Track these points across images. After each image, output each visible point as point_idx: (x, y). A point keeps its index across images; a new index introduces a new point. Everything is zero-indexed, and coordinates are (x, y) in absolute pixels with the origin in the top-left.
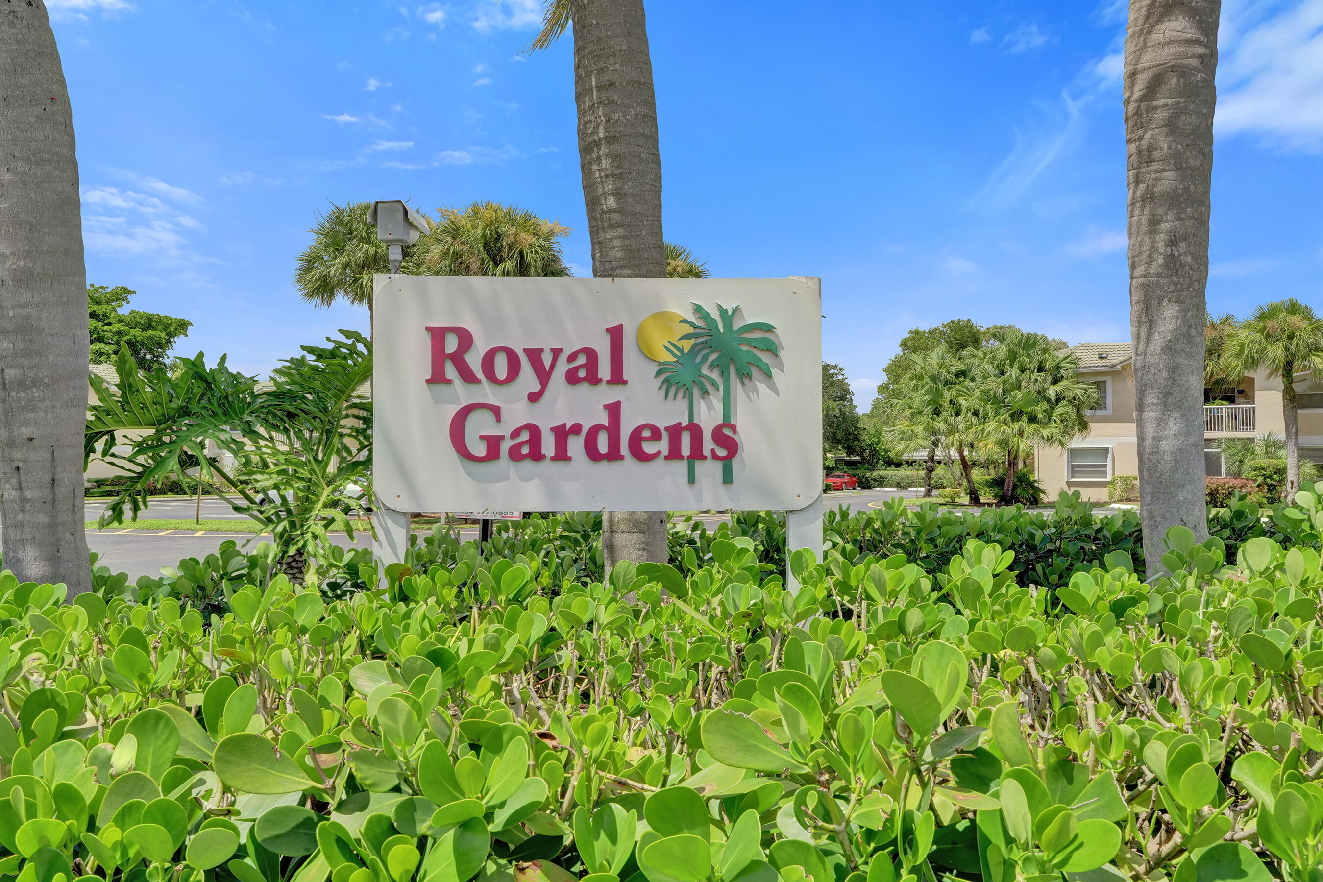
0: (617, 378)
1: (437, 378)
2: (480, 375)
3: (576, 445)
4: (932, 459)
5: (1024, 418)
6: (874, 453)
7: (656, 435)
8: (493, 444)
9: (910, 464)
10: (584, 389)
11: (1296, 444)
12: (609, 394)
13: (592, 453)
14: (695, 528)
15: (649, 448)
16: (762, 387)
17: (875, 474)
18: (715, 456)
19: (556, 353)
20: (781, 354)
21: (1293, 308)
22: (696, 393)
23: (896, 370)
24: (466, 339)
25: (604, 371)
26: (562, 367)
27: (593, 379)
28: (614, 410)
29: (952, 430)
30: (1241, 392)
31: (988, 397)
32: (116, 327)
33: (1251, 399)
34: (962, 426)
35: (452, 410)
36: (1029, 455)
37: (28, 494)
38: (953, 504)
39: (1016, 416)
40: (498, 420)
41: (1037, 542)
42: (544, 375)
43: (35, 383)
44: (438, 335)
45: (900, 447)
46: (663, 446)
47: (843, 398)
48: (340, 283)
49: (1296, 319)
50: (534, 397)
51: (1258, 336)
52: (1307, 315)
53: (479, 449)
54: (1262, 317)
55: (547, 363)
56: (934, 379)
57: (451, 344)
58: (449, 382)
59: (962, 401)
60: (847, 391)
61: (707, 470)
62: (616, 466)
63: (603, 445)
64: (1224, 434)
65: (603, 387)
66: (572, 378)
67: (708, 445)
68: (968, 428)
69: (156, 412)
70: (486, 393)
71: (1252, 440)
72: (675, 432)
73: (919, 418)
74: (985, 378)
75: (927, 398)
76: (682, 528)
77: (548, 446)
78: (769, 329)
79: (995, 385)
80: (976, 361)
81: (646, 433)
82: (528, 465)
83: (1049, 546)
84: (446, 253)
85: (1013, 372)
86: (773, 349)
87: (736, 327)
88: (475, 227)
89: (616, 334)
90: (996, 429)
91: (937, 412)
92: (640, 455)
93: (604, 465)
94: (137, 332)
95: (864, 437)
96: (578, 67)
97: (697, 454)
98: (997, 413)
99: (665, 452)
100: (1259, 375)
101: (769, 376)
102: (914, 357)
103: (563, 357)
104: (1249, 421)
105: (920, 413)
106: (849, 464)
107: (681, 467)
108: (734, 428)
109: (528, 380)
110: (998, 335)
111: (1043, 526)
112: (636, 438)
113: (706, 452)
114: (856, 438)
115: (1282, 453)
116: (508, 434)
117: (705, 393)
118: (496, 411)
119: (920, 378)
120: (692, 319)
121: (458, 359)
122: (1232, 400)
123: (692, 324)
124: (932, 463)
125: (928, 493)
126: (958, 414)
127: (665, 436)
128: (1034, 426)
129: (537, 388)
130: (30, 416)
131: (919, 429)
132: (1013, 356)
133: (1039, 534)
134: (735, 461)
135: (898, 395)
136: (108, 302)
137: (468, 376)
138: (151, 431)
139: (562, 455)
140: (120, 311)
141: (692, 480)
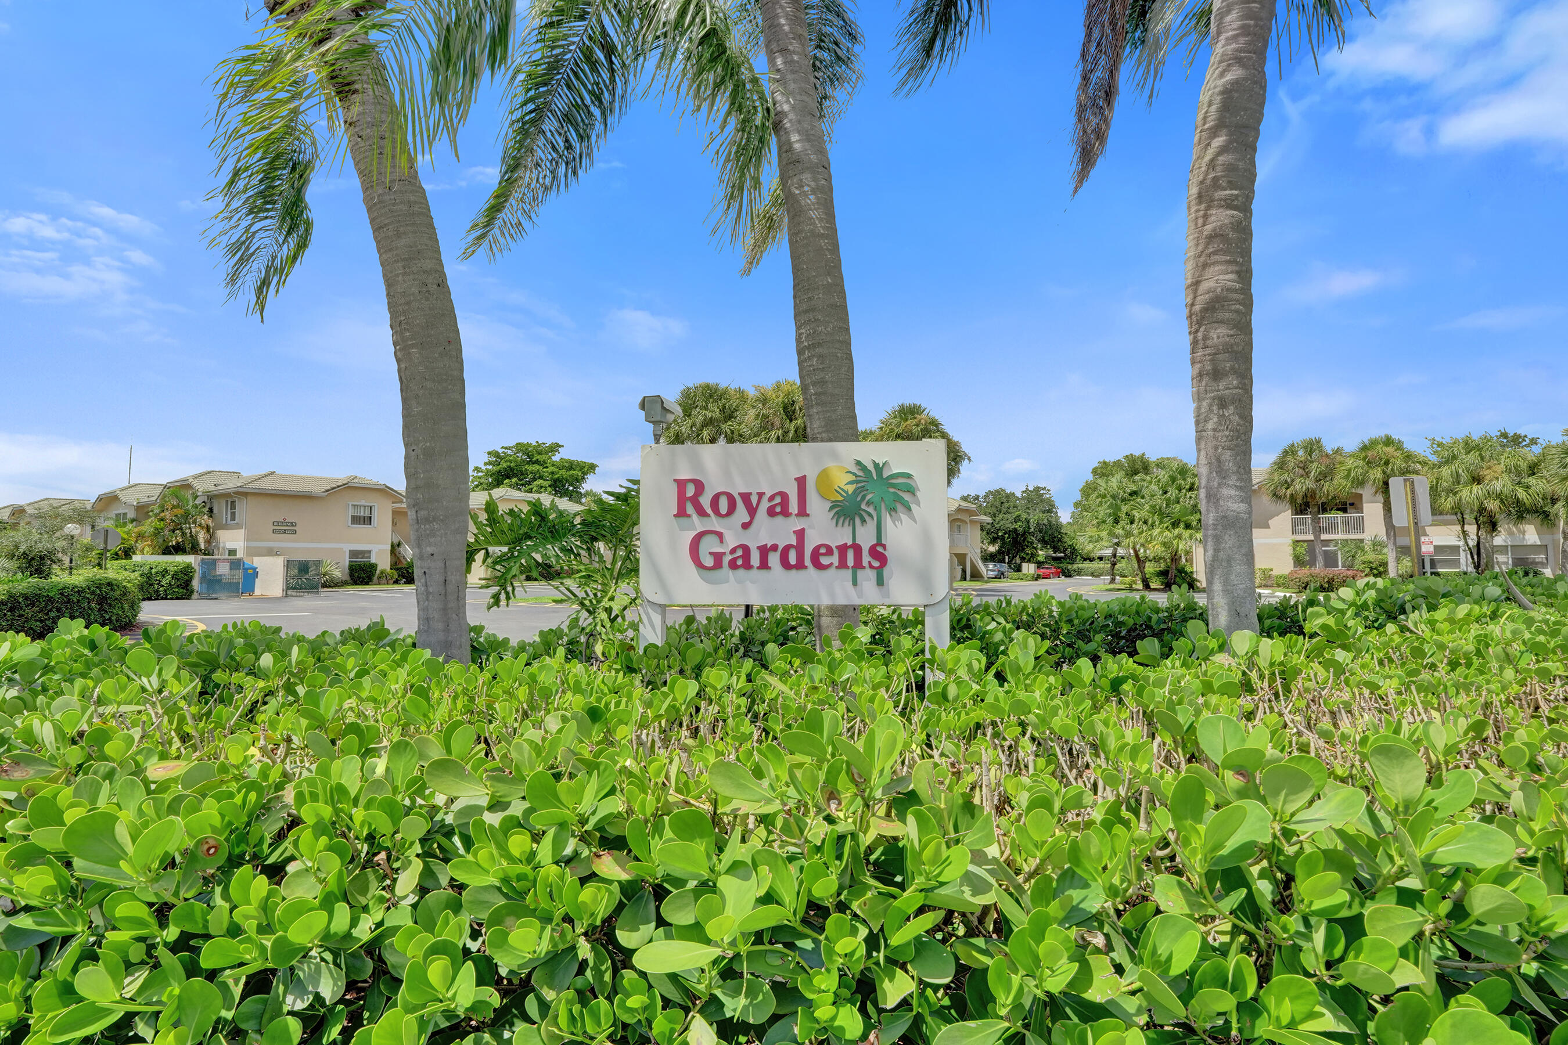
0: (803, 513)
1: (681, 513)
2: (709, 511)
3: (774, 559)
4: (1114, 556)
5: (1182, 525)
6: (1074, 551)
7: (829, 551)
8: (718, 557)
9: (1101, 558)
10: (780, 519)
11: (1395, 543)
12: (797, 524)
13: (786, 564)
14: (894, 612)
15: (824, 561)
16: (904, 517)
17: (1075, 566)
18: (871, 566)
19: (761, 495)
20: (918, 494)
21: (1388, 441)
22: (858, 521)
23: (1088, 490)
24: (699, 486)
25: (794, 507)
26: (765, 505)
27: (785, 513)
28: (800, 534)
29: (1128, 534)
30: (1352, 504)
31: (1155, 510)
32: (551, 469)
33: (1360, 510)
34: (1135, 532)
35: (692, 534)
36: (1188, 553)
37: (431, 590)
38: (1131, 589)
39: (1175, 524)
40: (722, 541)
41: (1153, 623)
42: (752, 511)
43: (434, 519)
44: (681, 484)
45: (1090, 547)
46: (835, 559)
47: (1050, 511)
48: (689, 437)
49: (1390, 450)
50: (746, 526)
51: (1361, 463)
52: (1399, 446)
53: (709, 562)
54: (1364, 448)
55: (754, 503)
56: (1114, 497)
57: (690, 491)
58: (689, 516)
59: (1135, 513)
60: (1053, 506)
61: (868, 577)
62: (802, 573)
63: (793, 559)
64: (1340, 536)
65: (793, 518)
66: (771, 512)
67: (866, 558)
68: (1141, 533)
69: (511, 536)
70: (714, 523)
71: (1362, 541)
72: (843, 549)
73: (1104, 526)
74: (1152, 496)
75: (1110, 511)
76: (885, 612)
77: (755, 559)
78: (909, 476)
79: (1159, 500)
80: (1145, 484)
81: (823, 550)
82: (741, 572)
83: (1163, 626)
84: (758, 415)
85: (1172, 493)
86: (912, 491)
87: (885, 475)
88: (777, 397)
89: (801, 482)
90: (1160, 533)
91: (1117, 521)
92: (818, 565)
93: (794, 572)
94: (563, 472)
95: (1066, 539)
96: (795, 297)
97: (858, 565)
98: (1161, 522)
99: (836, 563)
100: (1367, 492)
101: (909, 509)
102: (1099, 481)
103: (765, 499)
104: (1360, 526)
105: (1104, 522)
106: (1055, 559)
107: (848, 574)
108: (884, 547)
109: (741, 514)
110: (1160, 465)
111: (1157, 611)
112: (816, 555)
113: (865, 563)
114: (1060, 540)
115: (1385, 550)
116: (728, 552)
117: (863, 521)
118: (720, 535)
119: (1104, 496)
120: (854, 470)
121: (695, 501)
122: (1344, 510)
123: (854, 474)
124: (1114, 560)
125: (1113, 581)
126: (1132, 523)
127: (836, 552)
128: (1189, 531)
129: (747, 519)
130: (432, 540)
131: (1104, 534)
132: (1173, 479)
133: (1155, 617)
134: (886, 571)
135: (1086, 509)
136: (547, 453)
137: (701, 512)
138: (505, 549)
139: (764, 565)
140: (554, 459)
141: (855, 583)
